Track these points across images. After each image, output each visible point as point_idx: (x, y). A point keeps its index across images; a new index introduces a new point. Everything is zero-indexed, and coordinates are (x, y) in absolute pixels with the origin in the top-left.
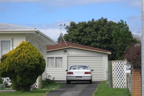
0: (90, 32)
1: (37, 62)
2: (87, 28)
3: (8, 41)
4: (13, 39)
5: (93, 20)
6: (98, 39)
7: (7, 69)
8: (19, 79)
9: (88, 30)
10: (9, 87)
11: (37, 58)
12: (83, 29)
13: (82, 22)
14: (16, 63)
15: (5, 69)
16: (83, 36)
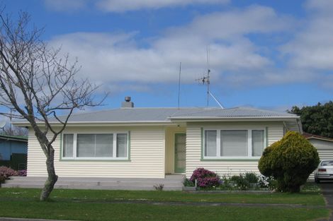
0: (319, 119)
1: (311, 157)
2: (314, 115)
3: (260, 131)
4: (267, 128)
5: (319, 104)
6: (328, 128)
7: (272, 165)
8: (286, 178)
9: (315, 116)
10: (266, 187)
11: (310, 151)
12: (310, 115)
13: (307, 107)
14: (285, 158)
15: (270, 166)
16: (310, 123)
